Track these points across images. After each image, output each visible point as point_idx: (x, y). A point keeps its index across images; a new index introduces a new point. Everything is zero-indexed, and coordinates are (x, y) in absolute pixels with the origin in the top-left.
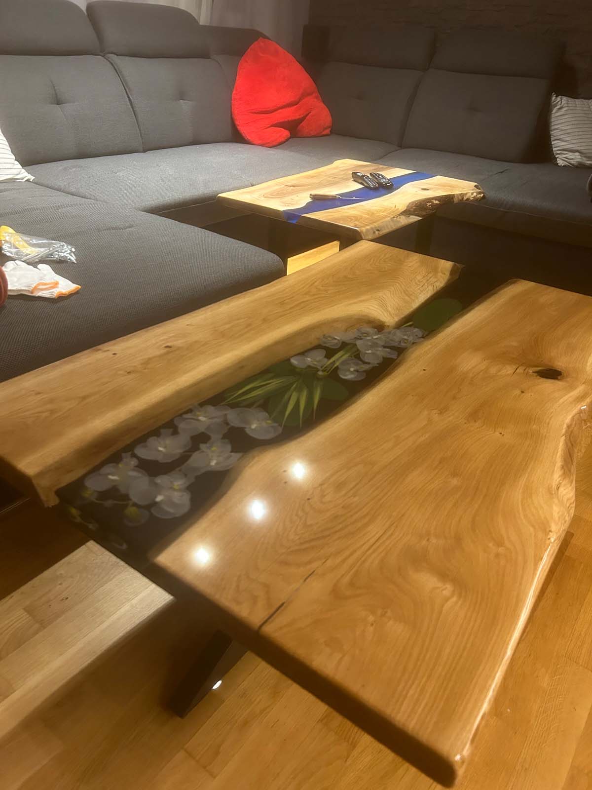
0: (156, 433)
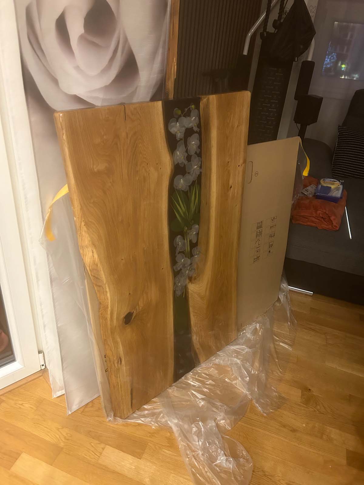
0: (200, 147)
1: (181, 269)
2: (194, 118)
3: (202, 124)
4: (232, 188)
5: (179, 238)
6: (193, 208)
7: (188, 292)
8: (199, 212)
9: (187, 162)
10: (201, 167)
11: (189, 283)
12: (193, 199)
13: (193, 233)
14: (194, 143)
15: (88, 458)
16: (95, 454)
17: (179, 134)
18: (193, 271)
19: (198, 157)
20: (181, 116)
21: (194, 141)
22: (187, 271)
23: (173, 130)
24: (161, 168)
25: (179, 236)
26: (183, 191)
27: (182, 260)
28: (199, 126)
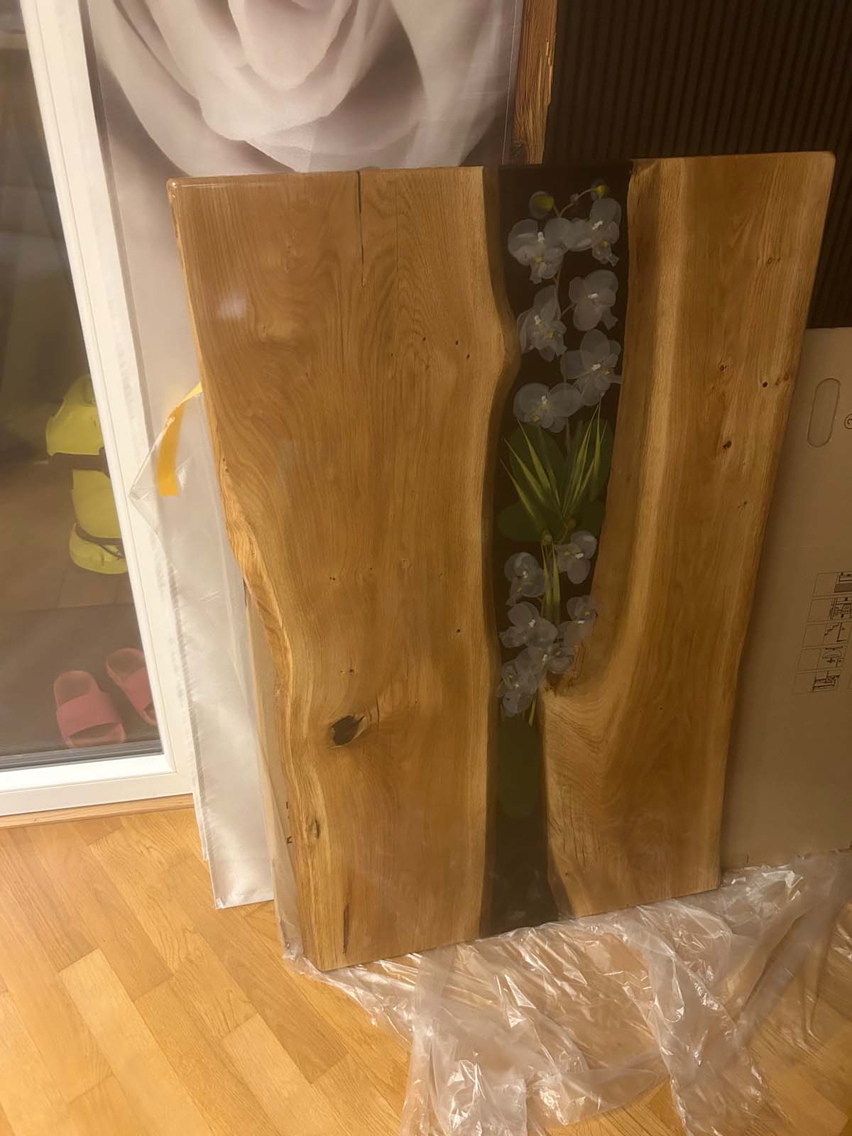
0: (619, 308)
1: (524, 647)
2: (601, 223)
3: (632, 244)
4: (731, 449)
5: (523, 560)
6: (578, 485)
7: (543, 715)
8: (602, 497)
9: (565, 348)
10: (618, 370)
11: (547, 690)
12: (580, 457)
13: (574, 555)
14: (596, 298)
15: (208, 1023)
16: (225, 1019)
17: (543, 265)
18: (566, 660)
19: (610, 338)
20: (555, 216)
21: (598, 293)
22: (545, 656)
23: (523, 253)
24: (468, 356)
25: (524, 555)
26: (546, 431)
27: (528, 624)
28: (620, 247)
